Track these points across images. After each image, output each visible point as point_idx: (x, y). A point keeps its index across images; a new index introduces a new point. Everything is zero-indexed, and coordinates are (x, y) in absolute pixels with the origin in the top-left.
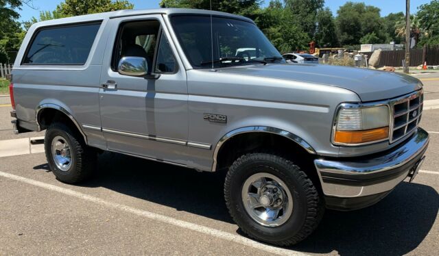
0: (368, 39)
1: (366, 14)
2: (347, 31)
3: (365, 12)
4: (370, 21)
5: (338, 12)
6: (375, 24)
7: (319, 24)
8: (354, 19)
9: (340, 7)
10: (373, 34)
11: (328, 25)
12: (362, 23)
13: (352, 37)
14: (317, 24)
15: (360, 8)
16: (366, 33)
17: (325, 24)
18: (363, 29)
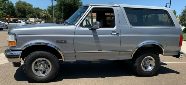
0: (29, 16)
1: (27, 6)
2: (20, 12)
3: (27, 5)
4: (29, 9)
5: (16, 4)
6: (32, 11)
7: (8, 7)
8: (23, 7)
9: (17, 2)
10: (31, 14)
11: (12, 8)
12: (27, 10)
13: (23, 15)
14: (7, 7)
15: (25, 3)
16: (28, 14)
17: (11, 8)
18: (27, 12)
